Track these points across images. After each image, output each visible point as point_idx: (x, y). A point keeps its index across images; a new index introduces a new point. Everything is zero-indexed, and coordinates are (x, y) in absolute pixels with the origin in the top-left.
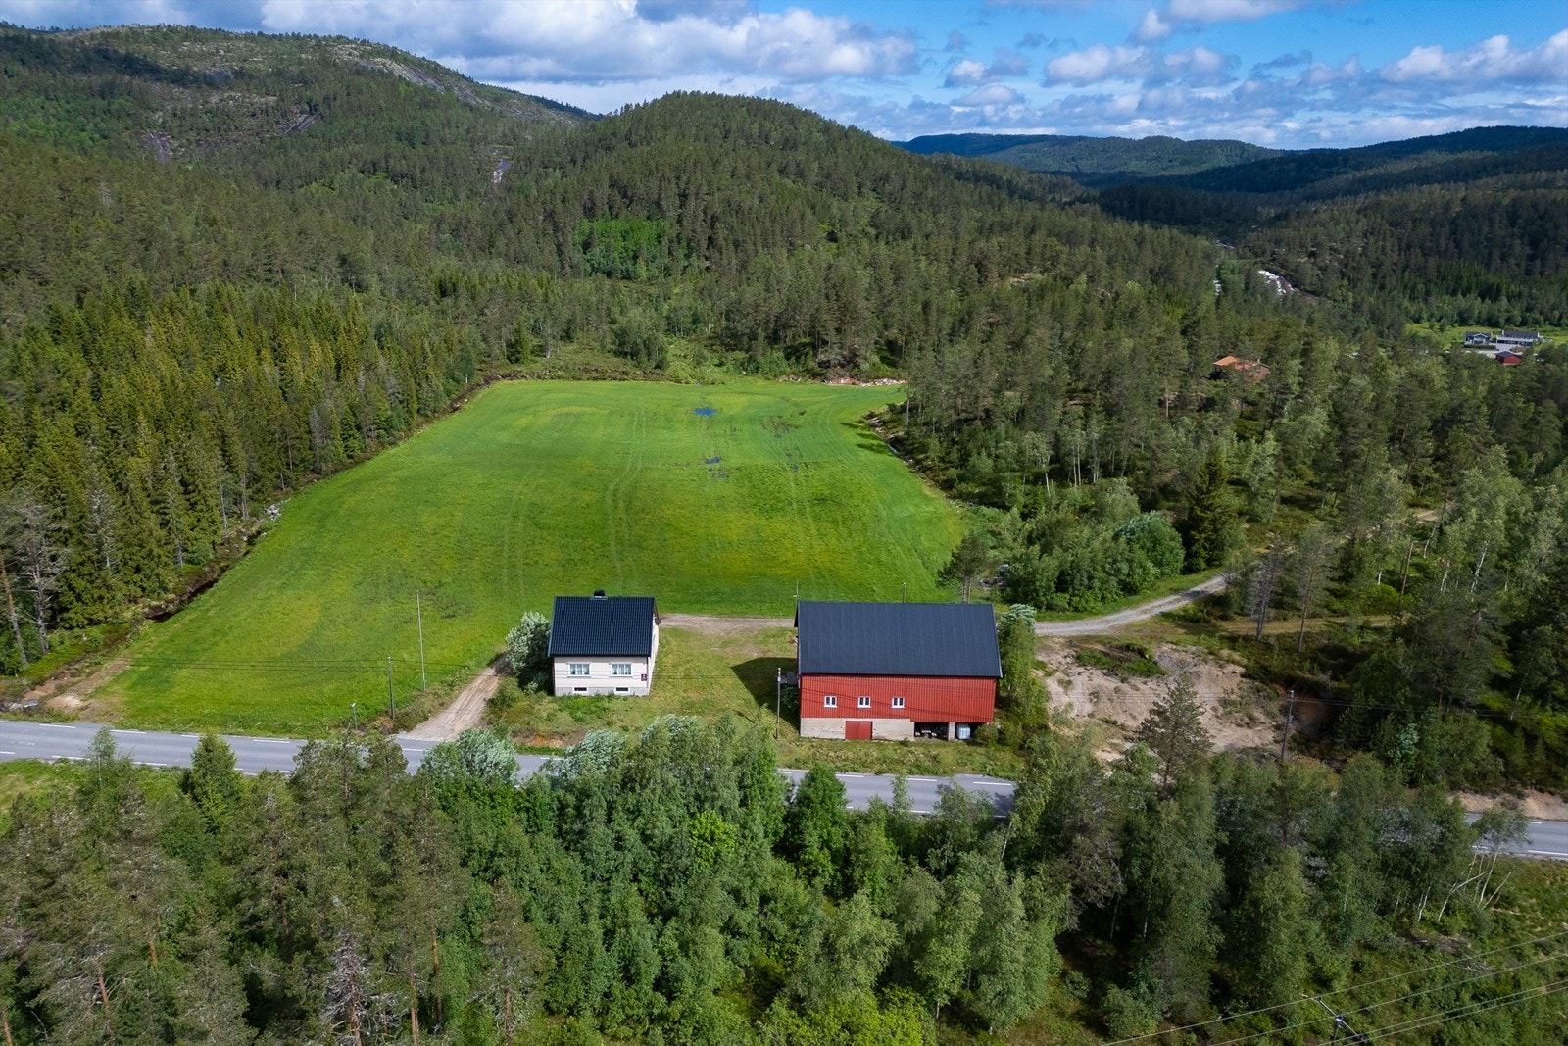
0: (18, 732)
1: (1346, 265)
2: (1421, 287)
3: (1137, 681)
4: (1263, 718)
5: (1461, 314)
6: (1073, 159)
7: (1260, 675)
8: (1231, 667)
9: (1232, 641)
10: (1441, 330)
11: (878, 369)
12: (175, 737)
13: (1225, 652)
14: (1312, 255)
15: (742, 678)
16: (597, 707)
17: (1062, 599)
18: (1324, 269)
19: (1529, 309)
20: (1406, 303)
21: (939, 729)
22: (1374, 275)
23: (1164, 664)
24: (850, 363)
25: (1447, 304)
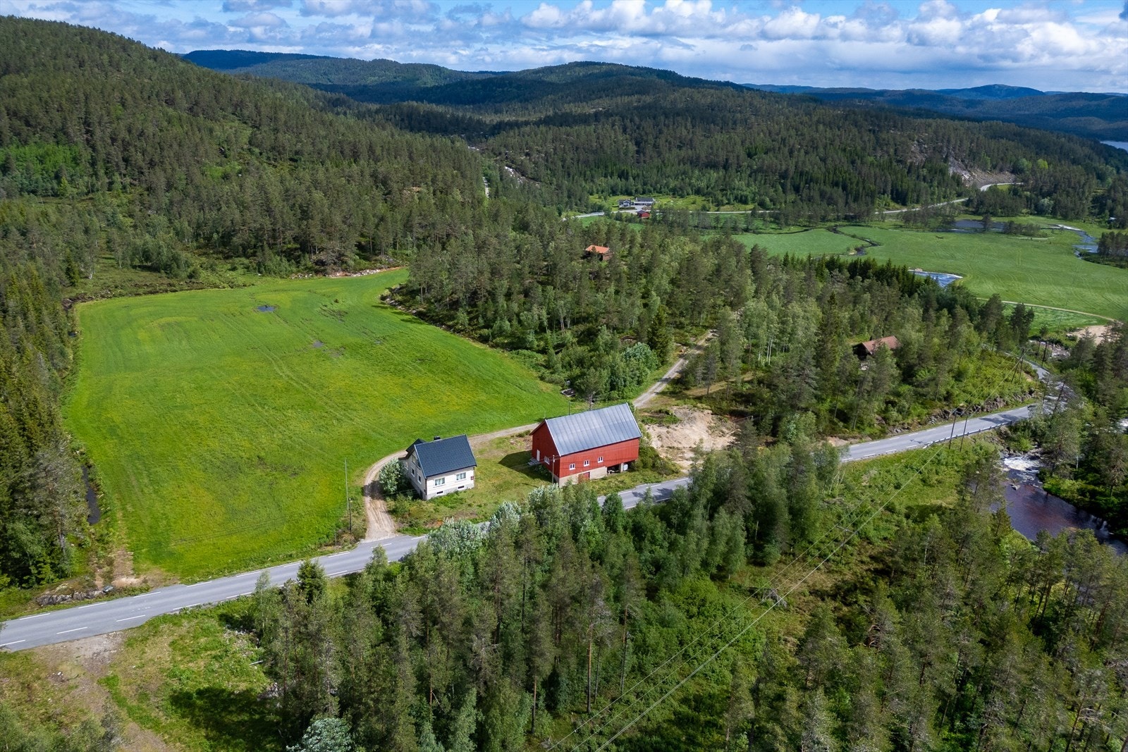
0: (127, 605)
1: (547, 161)
2: (588, 173)
3: (673, 426)
4: (727, 431)
5: (612, 188)
6: (325, 74)
7: (718, 412)
8: (706, 411)
9: (699, 399)
10: (605, 199)
11: (359, 263)
12: (231, 579)
13: (699, 405)
14: (527, 154)
15: (509, 466)
16: (454, 500)
17: (615, 394)
18: (535, 163)
19: (645, 184)
20: (584, 184)
21: (616, 468)
22: (563, 166)
23: (678, 416)
24: (340, 262)
25: (601, 182)
